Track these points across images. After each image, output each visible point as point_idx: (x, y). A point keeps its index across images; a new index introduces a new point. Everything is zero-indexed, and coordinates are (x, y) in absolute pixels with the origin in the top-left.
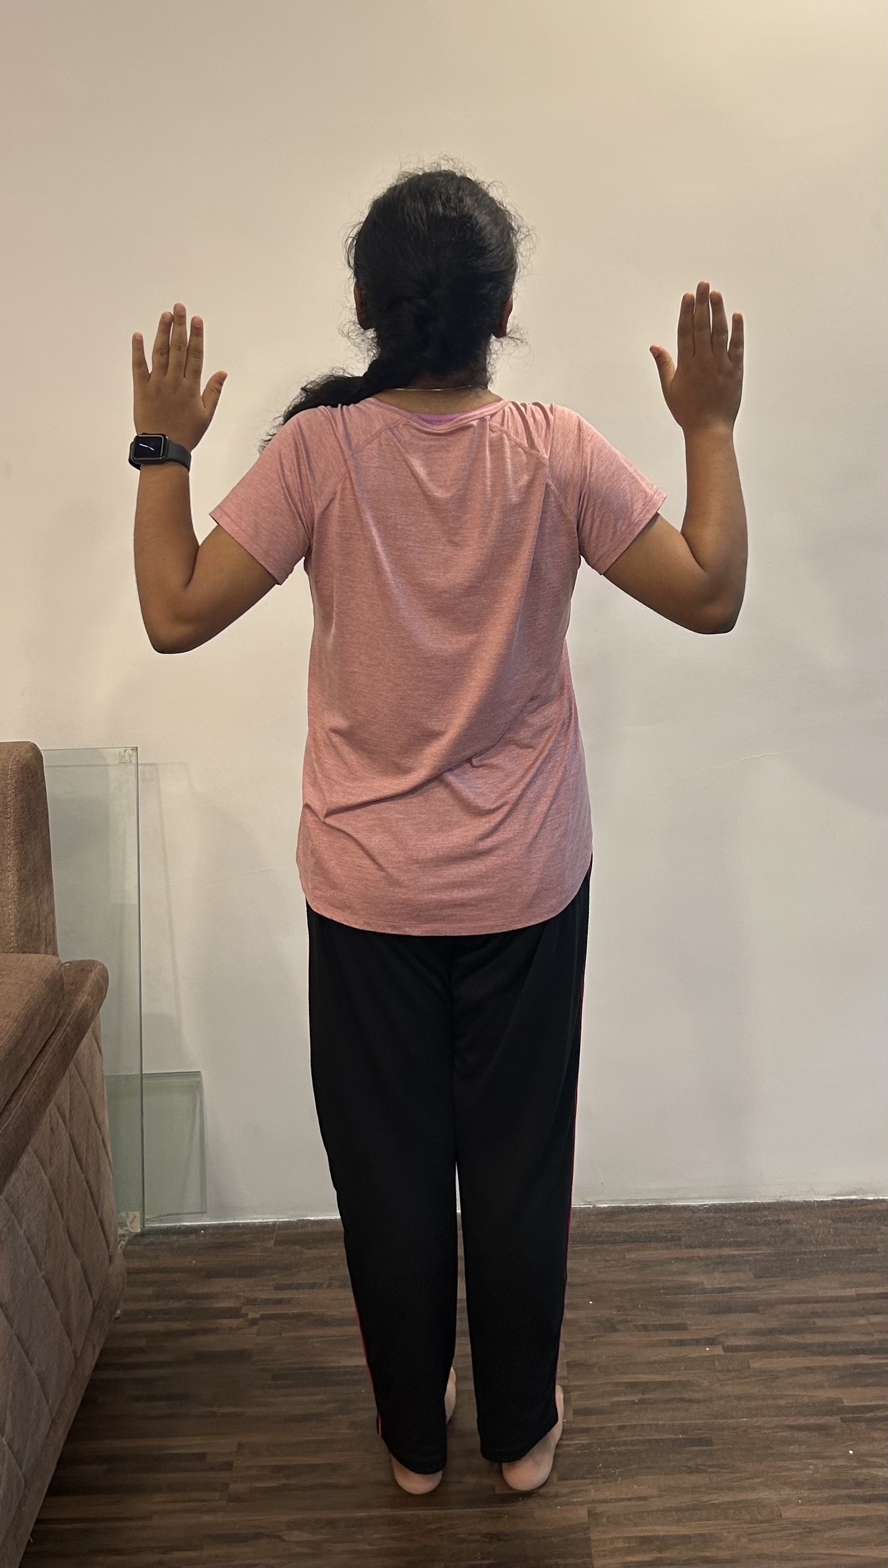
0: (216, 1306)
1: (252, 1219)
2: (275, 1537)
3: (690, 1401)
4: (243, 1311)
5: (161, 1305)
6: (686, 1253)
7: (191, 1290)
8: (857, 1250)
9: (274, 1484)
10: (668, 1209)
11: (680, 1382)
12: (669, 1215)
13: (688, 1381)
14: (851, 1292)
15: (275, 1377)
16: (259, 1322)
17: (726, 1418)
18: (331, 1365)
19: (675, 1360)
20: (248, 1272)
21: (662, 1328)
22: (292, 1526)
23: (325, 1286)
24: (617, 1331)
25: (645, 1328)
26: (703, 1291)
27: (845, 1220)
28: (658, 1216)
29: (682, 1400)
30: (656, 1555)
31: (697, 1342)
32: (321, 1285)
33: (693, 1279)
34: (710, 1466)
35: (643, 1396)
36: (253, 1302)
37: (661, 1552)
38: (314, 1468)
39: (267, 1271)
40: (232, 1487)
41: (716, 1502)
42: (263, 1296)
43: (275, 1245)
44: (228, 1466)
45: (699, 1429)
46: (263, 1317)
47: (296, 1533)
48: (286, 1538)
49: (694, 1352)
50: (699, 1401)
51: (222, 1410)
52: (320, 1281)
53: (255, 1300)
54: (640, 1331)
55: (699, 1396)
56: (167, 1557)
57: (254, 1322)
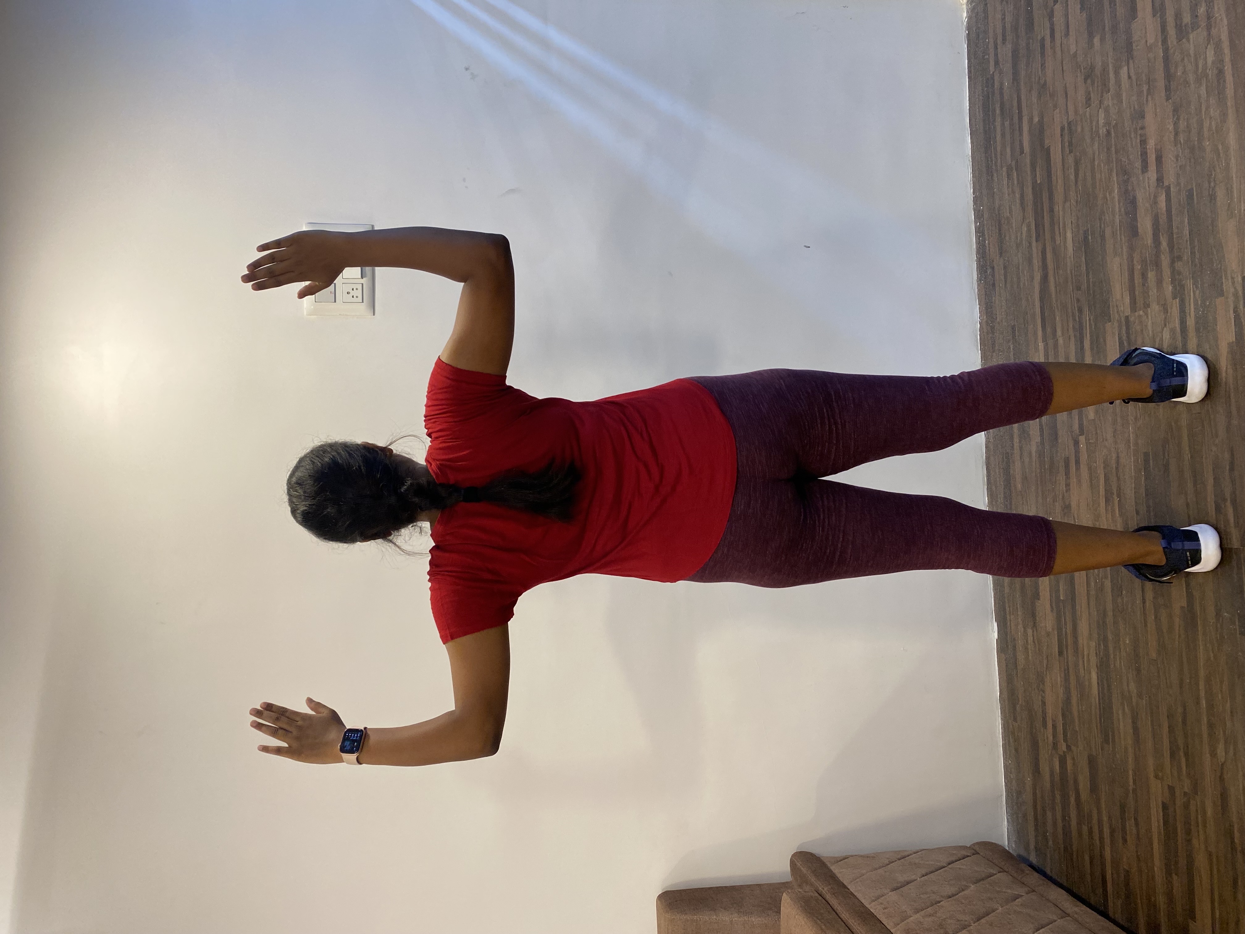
0: (1058, 771)
1: (999, 733)
2: (1222, 769)
3: (1118, 462)
4: (1062, 753)
5: (1059, 808)
6: (1017, 451)
7: (1048, 785)
8: (1013, 338)
9: (1183, 760)
10: (988, 458)
11: (1104, 468)
12: (992, 458)
13: (1104, 462)
14: (1041, 345)
15: (1106, 741)
16: (1069, 744)
17: (1129, 441)
18: (1097, 702)
19: (1090, 468)
20: (1035, 745)
21: (1067, 474)
22: (1213, 754)
23: (1043, 694)
24: (1070, 504)
25: (1068, 485)
26: (1042, 443)
27: (993, 344)
28: (993, 466)
29: (1117, 468)
30: (1228, 503)
31: (1077, 452)
32: (1042, 697)
33: (1034, 449)
34: (1164, 457)
35: (1115, 494)
36: (1055, 745)
37: (1227, 499)
38: (1171, 729)
39: (1034, 730)
40: (1186, 790)
41: (1189, 455)
42: (1051, 738)
43: (1017, 722)
44: (1171, 789)
45: (1138, 460)
46: (1065, 740)
47: (1219, 751)
48: (1223, 760)
49: (1084, 457)
50: (1118, 457)
51: (1131, 783)
52: (1040, 697)
53: (1054, 744)
54: (1070, 489)
55: (1114, 456)
56: (1239, 849)
57: (1068, 747)
